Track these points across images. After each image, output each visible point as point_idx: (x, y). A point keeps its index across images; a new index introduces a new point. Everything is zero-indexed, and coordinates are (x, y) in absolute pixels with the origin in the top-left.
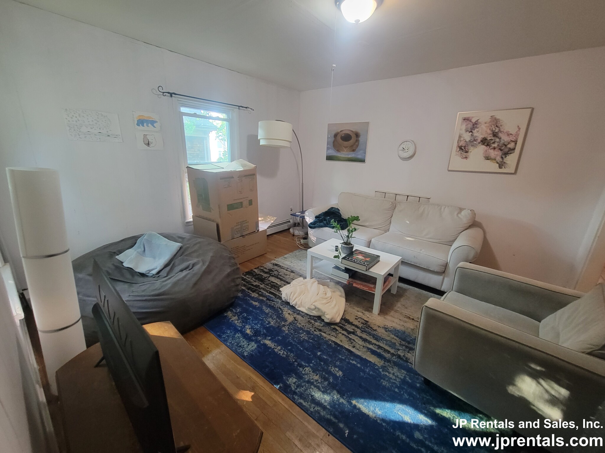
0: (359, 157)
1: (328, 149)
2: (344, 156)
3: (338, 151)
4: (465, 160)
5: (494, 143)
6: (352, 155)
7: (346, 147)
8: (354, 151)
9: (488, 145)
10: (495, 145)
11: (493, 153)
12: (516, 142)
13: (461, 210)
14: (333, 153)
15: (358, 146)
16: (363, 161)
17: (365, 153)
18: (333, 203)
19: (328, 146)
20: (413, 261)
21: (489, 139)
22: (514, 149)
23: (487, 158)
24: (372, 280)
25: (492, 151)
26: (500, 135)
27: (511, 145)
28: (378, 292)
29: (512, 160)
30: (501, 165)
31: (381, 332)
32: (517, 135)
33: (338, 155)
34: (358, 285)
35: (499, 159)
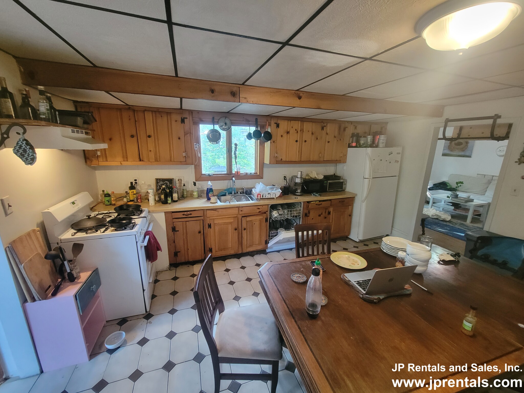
0: (467, 154)
1: (444, 150)
2: (455, 154)
3: (451, 151)
6: (462, 153)
7: (457, 149)
8: (463, 151)
14: (447, 152)
15: (466, 148)
16: (470, 157)
17: (472, 153)
18: (444, 179)
19: (445, 148)
24: (467, 210)
28: (470, 215)
31: (471, 226)
33: (452, 153)
34: (458, 212)
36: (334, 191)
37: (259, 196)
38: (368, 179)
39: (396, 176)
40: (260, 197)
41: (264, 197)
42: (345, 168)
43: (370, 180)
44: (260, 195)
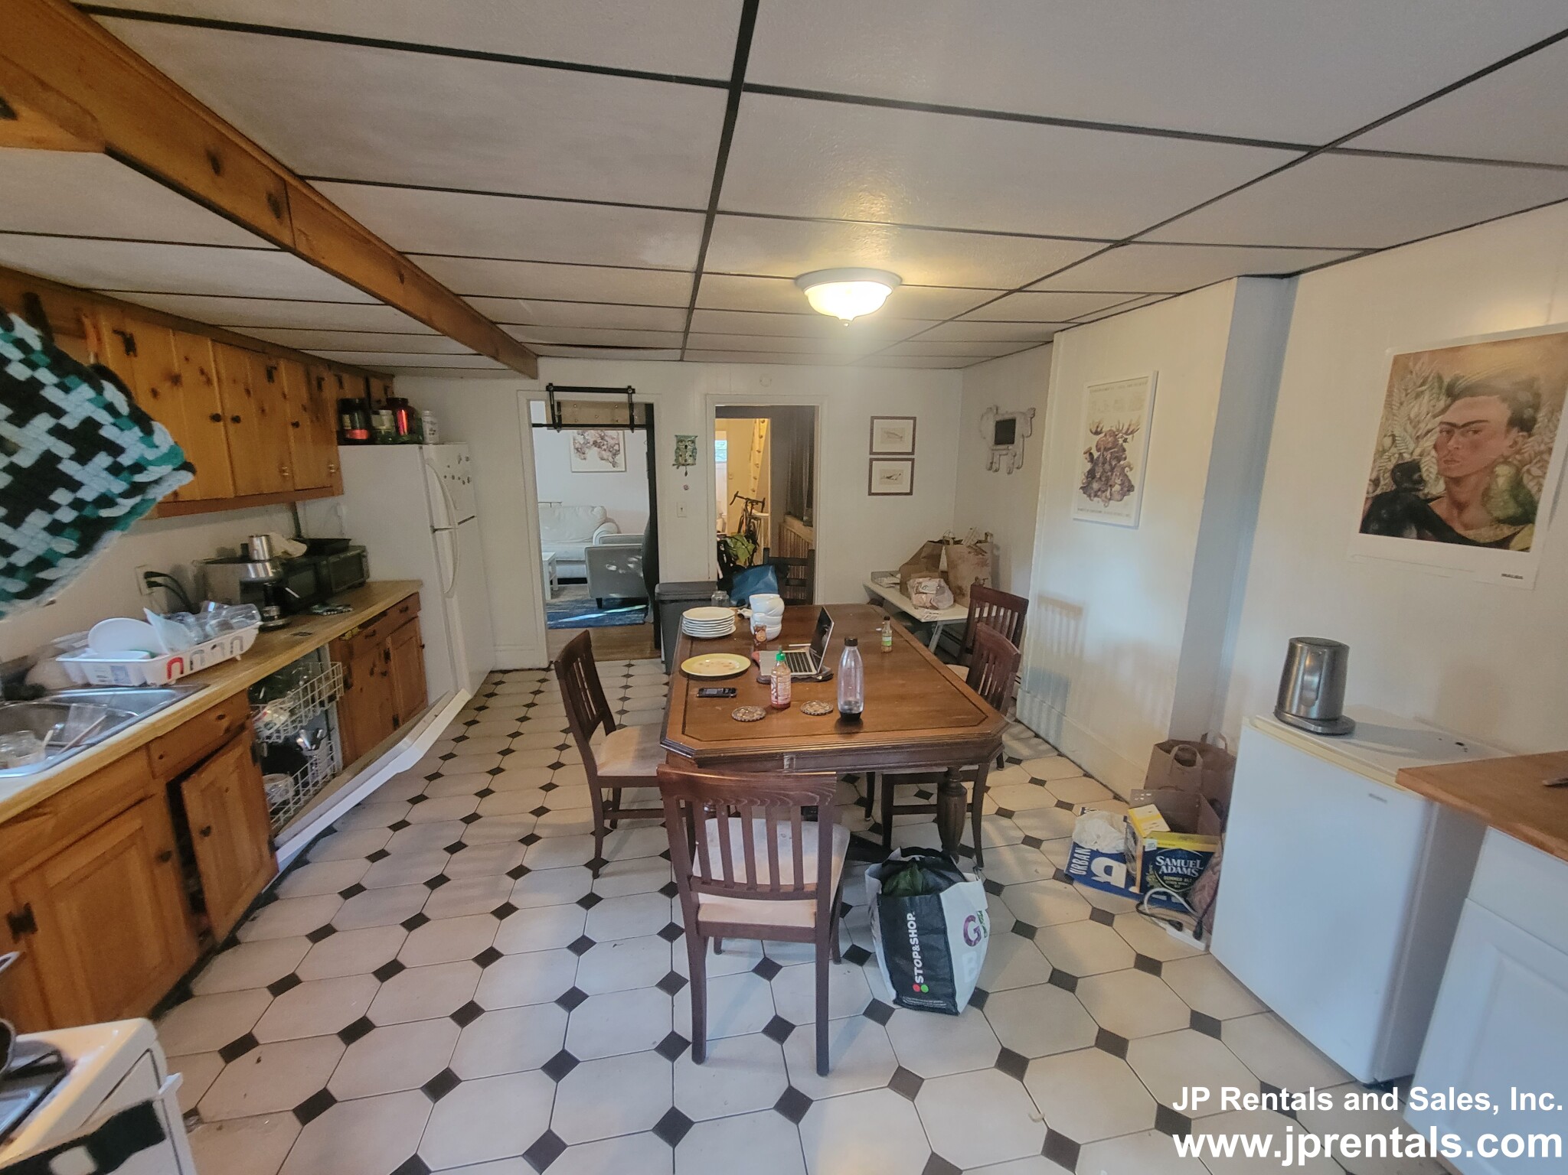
4: (584, 461)
5: (603, 445)
9: (599, 447)
10: (605, 447)
11: (606, 454)
12: (619, 444)
13: (593, 508)
20: (565, 557)
21: (599, 441)
22: (619, 451)
23: (602, 459)
25: (604, 452)
26: (606, 438)
27: (616, 447)
29: (620, 458)
30: (614, 465)
32: (618, 439)
35: (611, 459)
36: (349, 588)
37: (176, 667)
38: (447, 531)
39: (473, 517)
40: (182, 673)
41: (197, 667)
42: (344, 510)
43: (451, 533)
44: (180, 660)
